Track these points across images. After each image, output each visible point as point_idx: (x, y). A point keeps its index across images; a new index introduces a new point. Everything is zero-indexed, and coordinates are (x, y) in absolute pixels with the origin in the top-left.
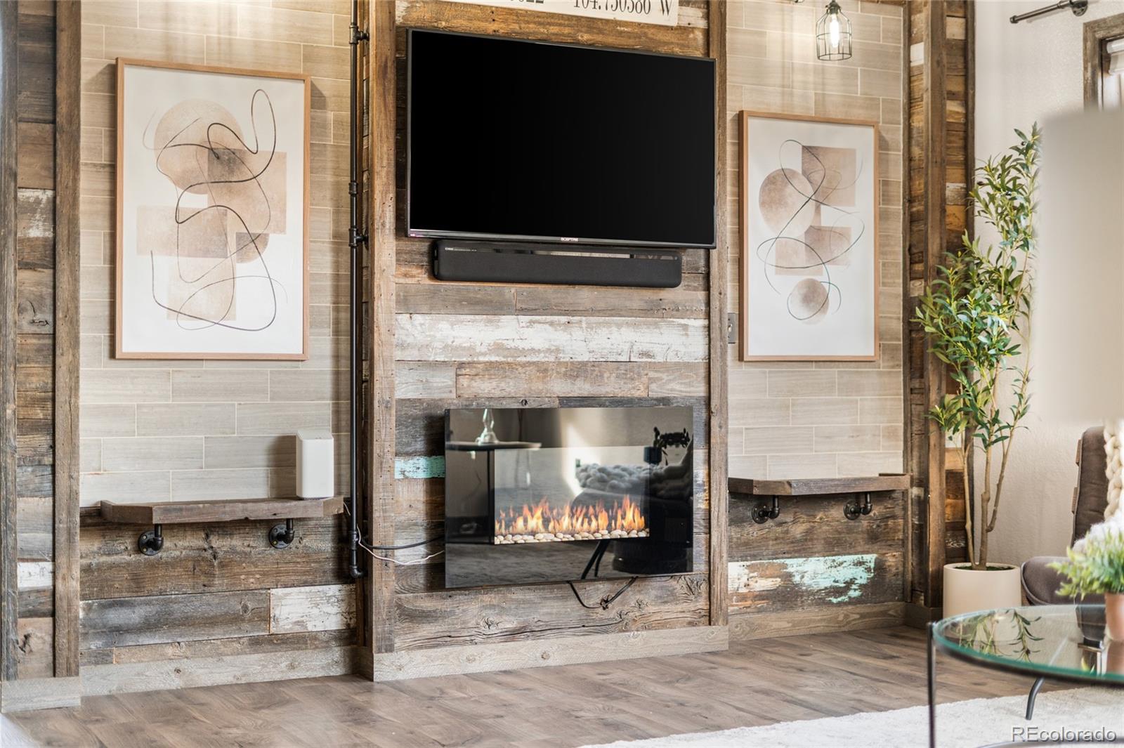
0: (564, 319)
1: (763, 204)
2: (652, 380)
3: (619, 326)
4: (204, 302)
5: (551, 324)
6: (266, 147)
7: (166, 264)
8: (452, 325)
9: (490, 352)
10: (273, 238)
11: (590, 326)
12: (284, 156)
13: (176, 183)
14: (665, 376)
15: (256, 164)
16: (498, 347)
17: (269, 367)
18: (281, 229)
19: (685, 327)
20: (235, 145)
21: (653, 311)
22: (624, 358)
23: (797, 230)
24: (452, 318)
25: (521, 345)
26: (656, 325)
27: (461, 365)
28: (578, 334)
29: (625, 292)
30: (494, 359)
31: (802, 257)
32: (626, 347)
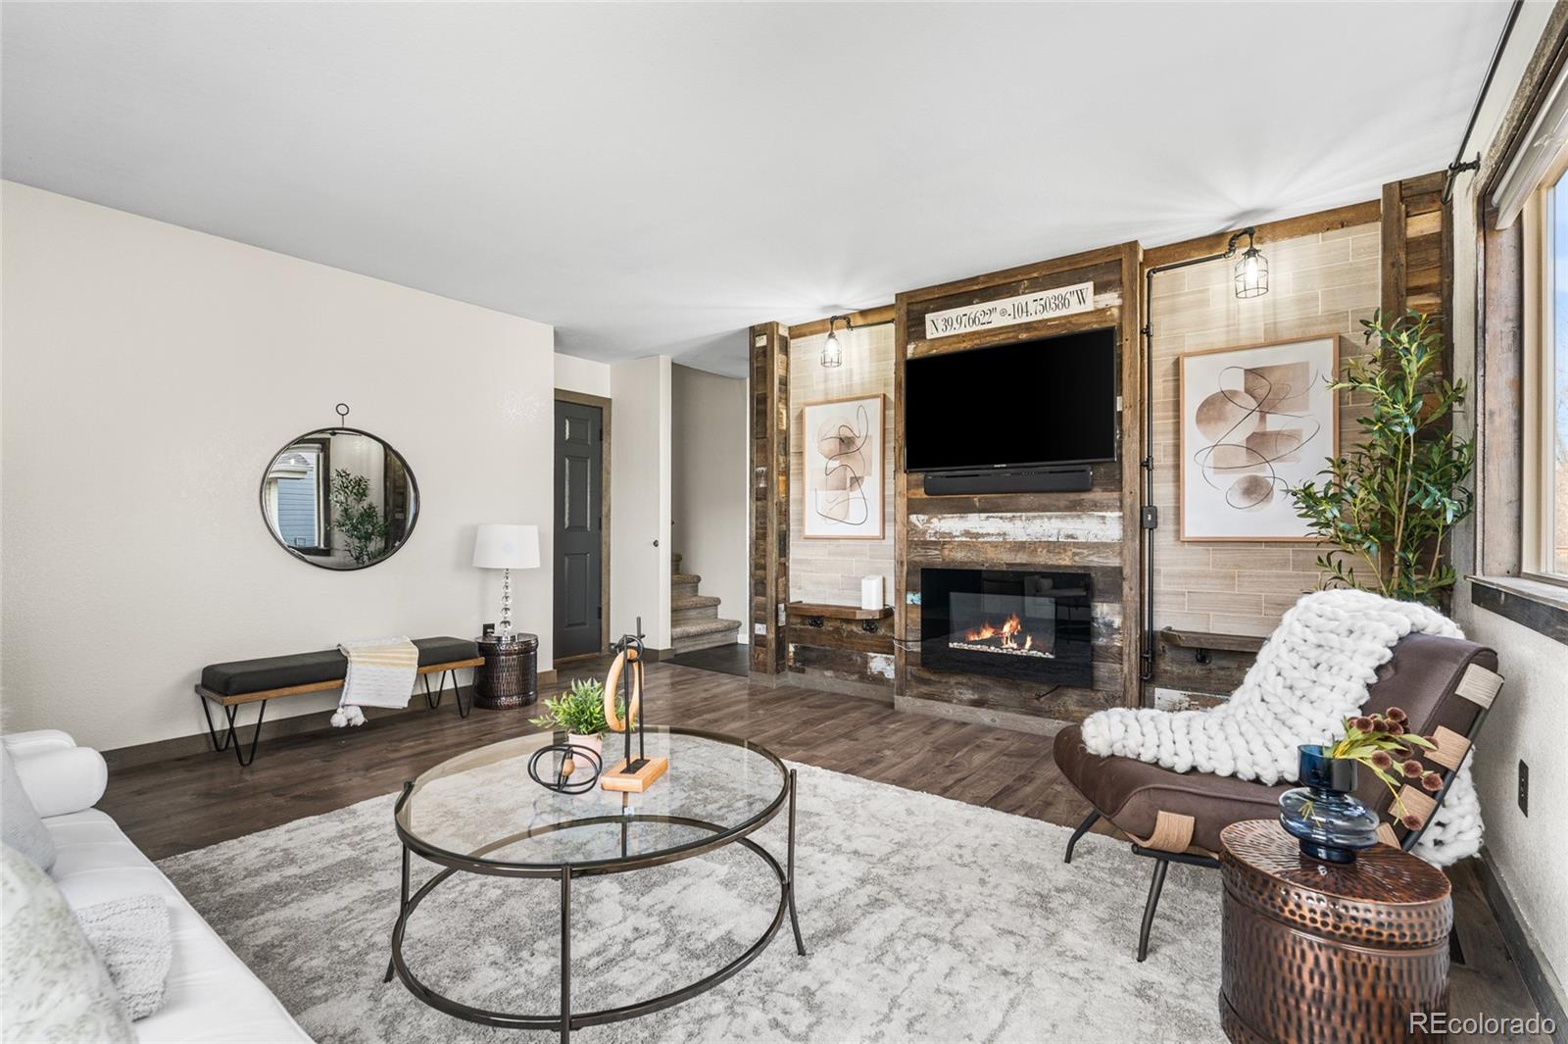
0: (1009, 515)
1: (1199, 421)
2: (1075, 554)
3: (1050, 518)
4: (837, 512)
5: (1001, 518)
6: (863, 434)
7: (821, 494)
8: (940, 520)
9: (962, 535)
10: (866, 478)
11: (1028, 519)
12: (871, 437)
13: (826, 457)
14: (1085, 551)
15: (858, 442)
16: (967, 533)
17: (868, 543)
18: (870, 474)
19: (1103, 518)
20: (851, 435)
21: (1074, 507)
22: (1054, 539)
23: (1240, 436)
24: (940, 516)
25: (981, 531)
26: (1079, 517)
27: (945, 543)
28: (1018, 523)
29: (1054, 496)
30: (964, 539)
31: (1242, 457)
32: (1055, 532)
